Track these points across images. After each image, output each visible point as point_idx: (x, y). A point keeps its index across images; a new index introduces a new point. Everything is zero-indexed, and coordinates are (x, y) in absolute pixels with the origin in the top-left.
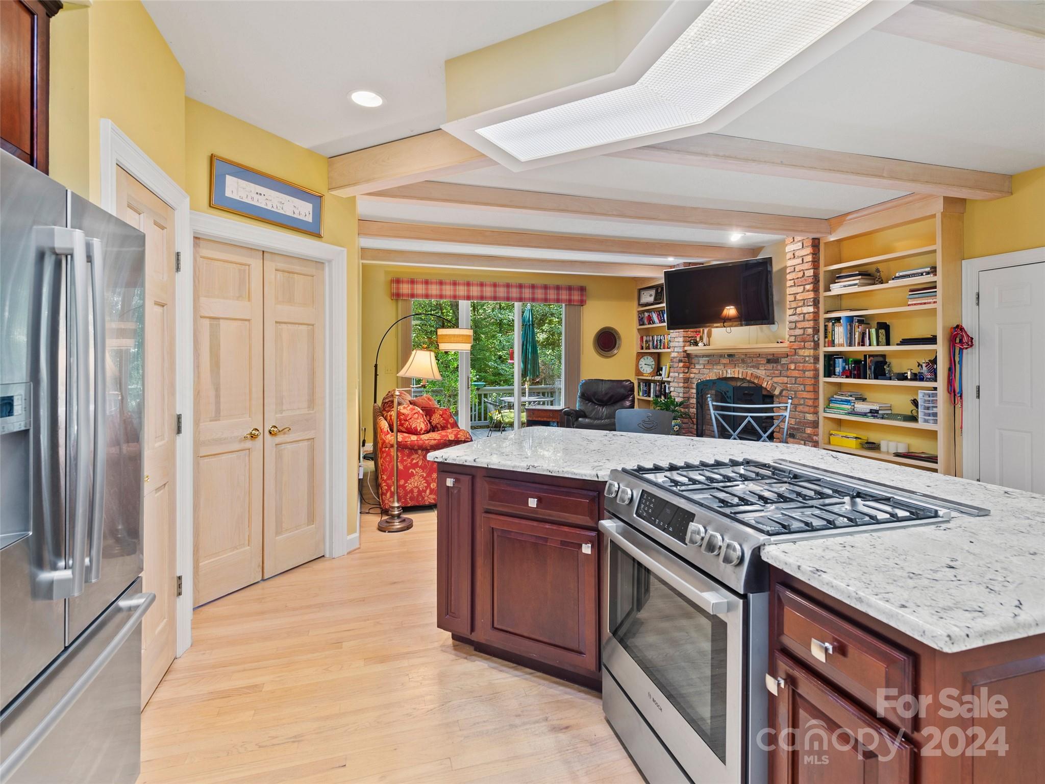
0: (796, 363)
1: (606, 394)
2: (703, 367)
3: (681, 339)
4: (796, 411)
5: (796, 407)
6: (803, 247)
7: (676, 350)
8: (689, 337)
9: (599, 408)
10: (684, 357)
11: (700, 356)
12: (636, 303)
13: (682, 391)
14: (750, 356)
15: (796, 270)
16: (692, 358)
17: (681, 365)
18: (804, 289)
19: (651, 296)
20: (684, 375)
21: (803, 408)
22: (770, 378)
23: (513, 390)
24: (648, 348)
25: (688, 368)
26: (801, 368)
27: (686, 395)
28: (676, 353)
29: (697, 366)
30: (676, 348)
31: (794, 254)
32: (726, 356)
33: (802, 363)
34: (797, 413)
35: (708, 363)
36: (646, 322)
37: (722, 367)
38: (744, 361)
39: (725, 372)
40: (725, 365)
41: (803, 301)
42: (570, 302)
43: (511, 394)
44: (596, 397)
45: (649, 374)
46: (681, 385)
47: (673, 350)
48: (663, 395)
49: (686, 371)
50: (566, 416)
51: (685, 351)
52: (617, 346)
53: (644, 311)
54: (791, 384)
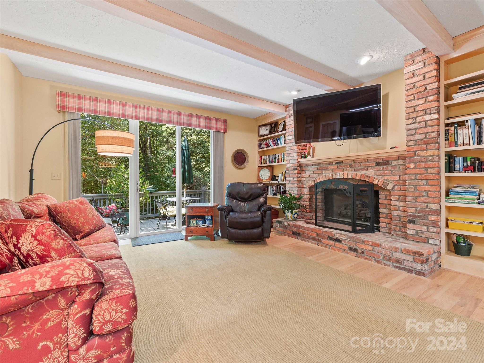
0: (415, 163)
1: (247, 193)
2: (313, 173)
3: (296, 154)
4: (416, 201)
5: (416, 198)
6: (424, 66)
7: (291, 162)
8: (301, 153)
9: (242, 204)
10: (298, 167)
11: (310, 165)
12: (257, 135)
13: (297, 190)
14: (358, 161)
15: (416, 86)
16: (303, 167)
17: (296, 171)
18: (426, 101)
19: (267, 130)
20: (298, 179)
21: (426, 199)
22: (380, 177)
23: (175, 193)
24: (266, 163)
25: (300, 174)
26: (423, 166)
27: (299, 193)
28: (291, 164)
29: (307, 172)
30: (291, 161)
31: (413, 74)
32: (334, 163)
33: (425, 162)
34: (417, 203)
35: (317, 169)
36: (264, 146)
37: (330, 171)
38: (352, 166)
39: (334, 175)
40: (333, 170)
41: (424, 111)
42: (216, 130)
43: (174, 195)
44: (239, 196)
45: (266, 180)
46: (296, 185)
47: (288, 162)
48: (279, 193)
49: (299, 176)
50: (219, 211)
51: (298, 162)
52: (246, 161)
53: (262, 140)
54: (410, 180)
